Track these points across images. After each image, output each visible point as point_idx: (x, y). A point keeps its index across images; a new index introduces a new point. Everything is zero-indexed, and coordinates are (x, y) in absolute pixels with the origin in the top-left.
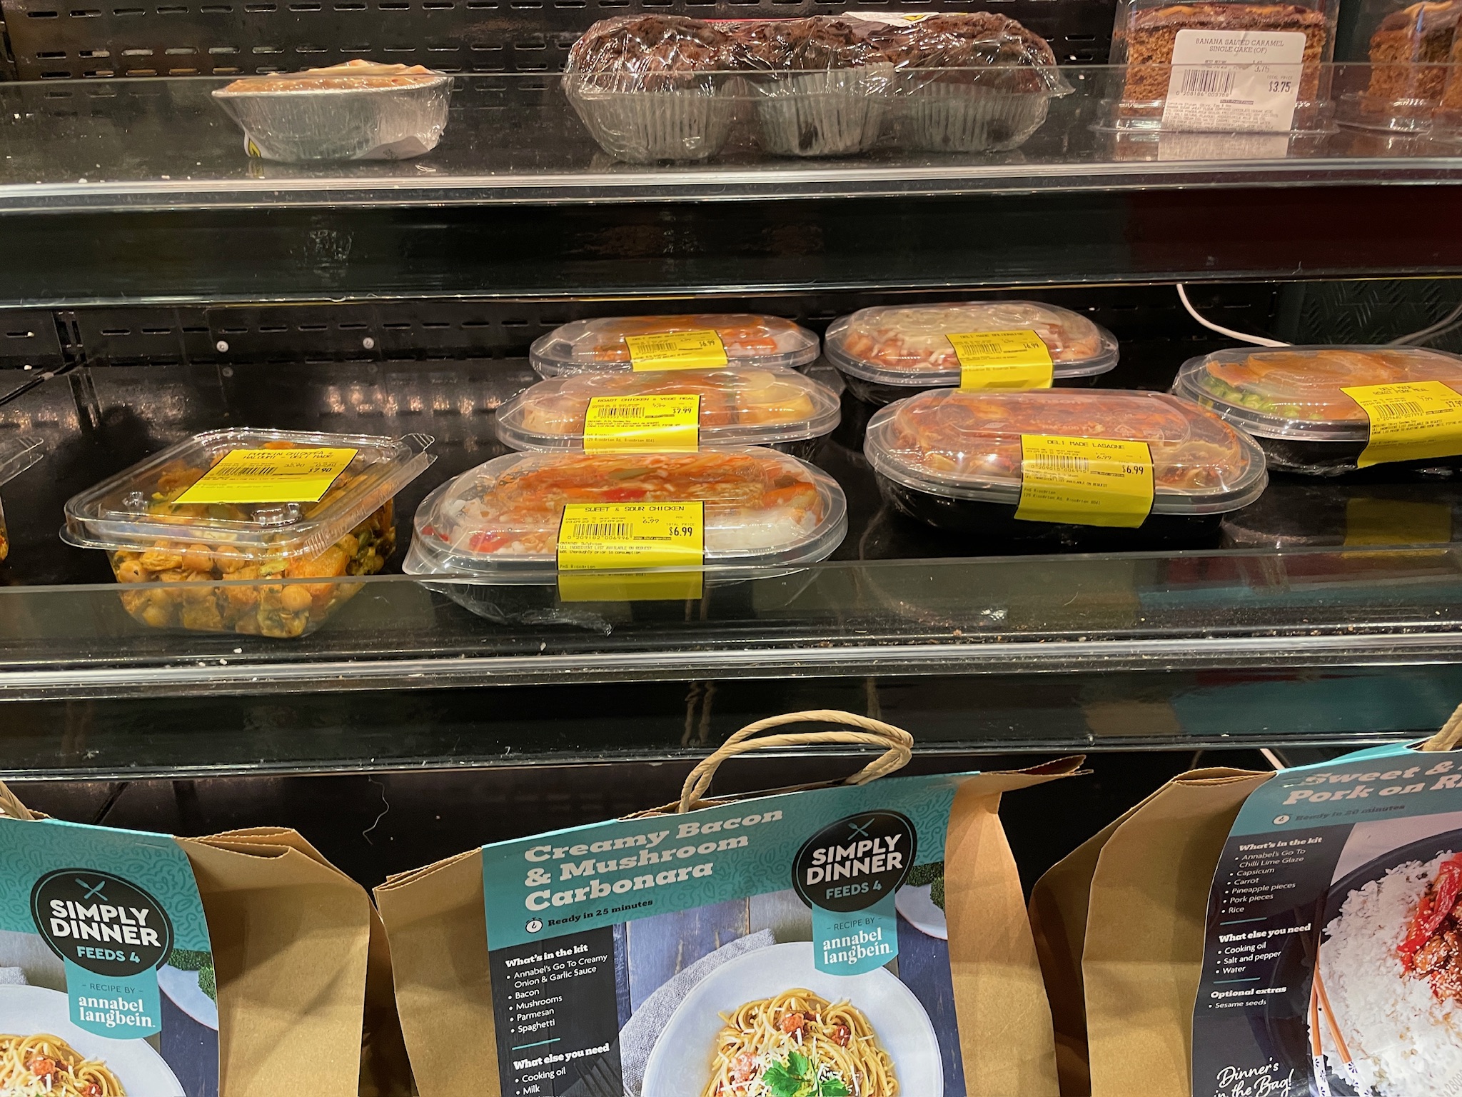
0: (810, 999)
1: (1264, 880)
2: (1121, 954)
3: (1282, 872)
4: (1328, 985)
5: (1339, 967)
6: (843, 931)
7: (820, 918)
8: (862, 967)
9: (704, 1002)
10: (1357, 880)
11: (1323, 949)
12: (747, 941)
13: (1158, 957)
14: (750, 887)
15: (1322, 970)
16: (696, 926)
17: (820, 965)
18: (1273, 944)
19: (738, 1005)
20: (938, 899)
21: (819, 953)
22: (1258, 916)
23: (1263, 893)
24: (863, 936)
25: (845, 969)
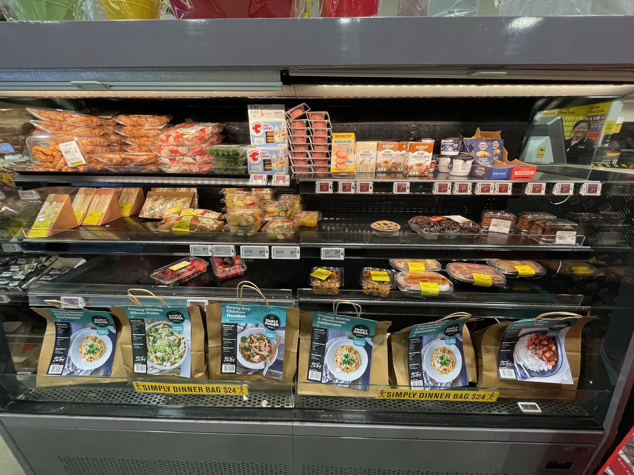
0: (445, 348)
1: (509, 335)
2: (486, 345)
3: (512, 334)
4: (516, 350)
5: (519, 348)
6: (449, 339)
7: (447, 337)
8: (451, 344)
9: (432, 347)
10: (521, 336)
11: (516, 345)
12: (437, 339)
13: (491, 345)
14: (439, 332)
15: (516, 348)
16: (432, 337)
17: (446, 343)
18: (509, 344)
19: (436, 348)
20: (461, 336)
21: (446, 342)
22: (508, 340)
23: (509, 337)
24: (452, 340)
25: (449, 344)
